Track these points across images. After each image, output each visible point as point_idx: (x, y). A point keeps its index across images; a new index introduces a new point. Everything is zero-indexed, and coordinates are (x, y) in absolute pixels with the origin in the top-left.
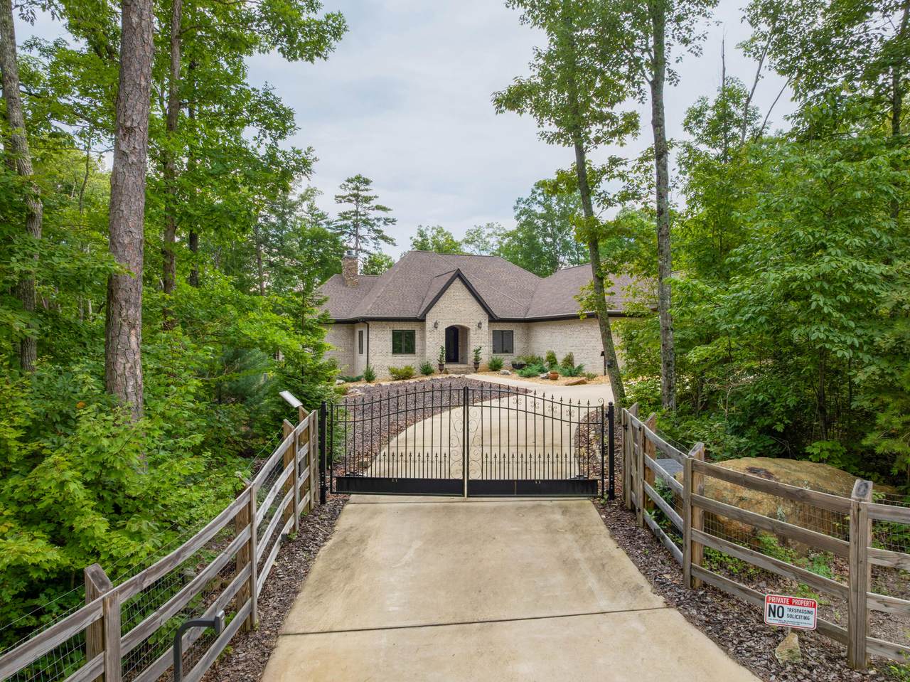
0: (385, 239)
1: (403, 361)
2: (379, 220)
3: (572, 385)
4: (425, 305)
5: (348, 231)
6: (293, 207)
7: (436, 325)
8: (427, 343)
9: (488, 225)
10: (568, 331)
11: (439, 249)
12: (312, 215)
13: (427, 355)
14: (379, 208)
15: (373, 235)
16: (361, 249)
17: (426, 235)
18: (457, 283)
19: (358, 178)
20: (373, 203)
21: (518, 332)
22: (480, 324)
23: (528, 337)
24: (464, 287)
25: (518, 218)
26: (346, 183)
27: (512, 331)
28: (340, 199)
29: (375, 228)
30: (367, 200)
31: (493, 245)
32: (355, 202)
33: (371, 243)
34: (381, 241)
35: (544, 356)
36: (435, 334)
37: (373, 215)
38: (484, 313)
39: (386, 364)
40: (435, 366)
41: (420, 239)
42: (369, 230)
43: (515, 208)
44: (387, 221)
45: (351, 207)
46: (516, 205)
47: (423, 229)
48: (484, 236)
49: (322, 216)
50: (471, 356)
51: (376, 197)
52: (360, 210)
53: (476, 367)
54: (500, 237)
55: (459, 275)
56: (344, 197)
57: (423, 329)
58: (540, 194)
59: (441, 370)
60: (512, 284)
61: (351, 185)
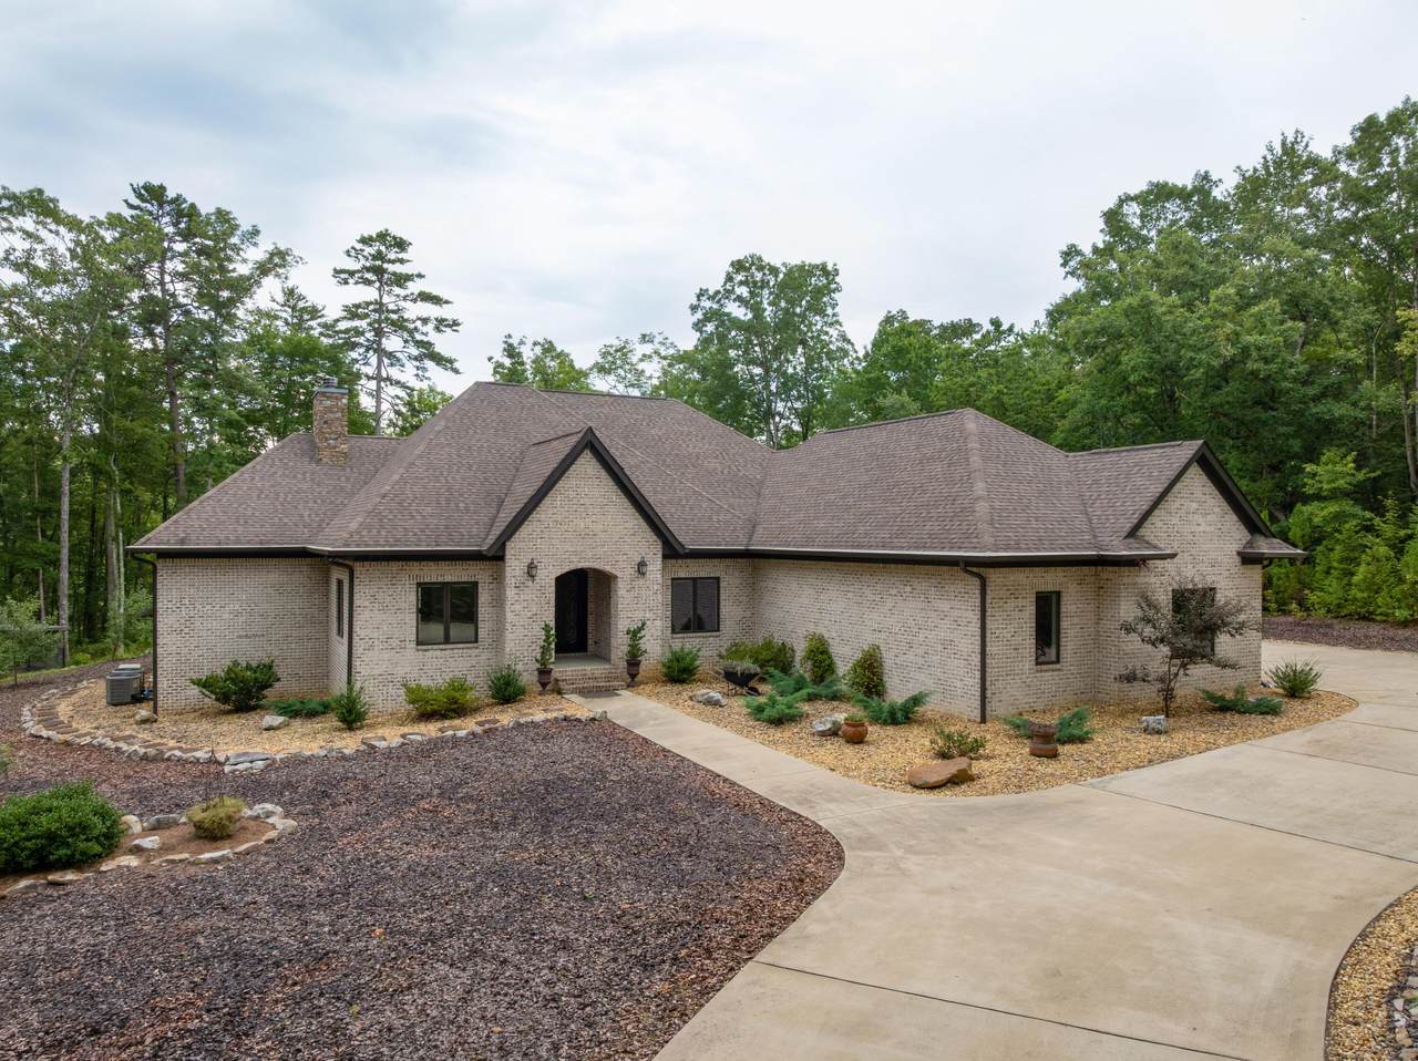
0: (439, 360)
1: (444, 666)
2: (425, 321)
3: (932, 787)
4: (506, 516)
5: (361, 340)
6: (243, 287)
7: (531, 570)
8: (509, 616)
9: (644, 336)
10: (868, 592)
11: (546, 381)
12: (294, 308)
13: (509, 646)
14: (426, 297)
15: (415, 352)
16: (388, 379)
17: (519, 354)
18: (587, 464)
19: (382, 236)
20: (414, 287)
21: (731, 582)
22: (642, 564)
23: (754, 593)
24: (603, 473)
25: (698, 326)
26: (359, 246)
27: (718, 579)
28: (345, 277)
29: (418, 337)
30: (401, 280)
31: (651, 377)
32: (377, 284)
33: (410, 367)
34: (429, 364)
35: (800, 648)
36: (530, 593)
37: (413, 311)
38: (651, 537)
39: (400, 672)
40: (528, 678)
41: (507, 362)
42: (406, 341)
43: (694, 308)
44: (441, 324)
45: (370, 294)
46: (695, 302)
47: (514, 341)
48: (634, 360)
49: (314, 312)
50: (620, 646)
51: (420, 276)
52: (386, 299)
53: (633, 672)
54: (665, 363)
55: (590, 444)
56: (352, 273)
57: (499, 579)
58: (741, 283)
59: (544, 685)
60: (713, 464)
61: (369, 250)
